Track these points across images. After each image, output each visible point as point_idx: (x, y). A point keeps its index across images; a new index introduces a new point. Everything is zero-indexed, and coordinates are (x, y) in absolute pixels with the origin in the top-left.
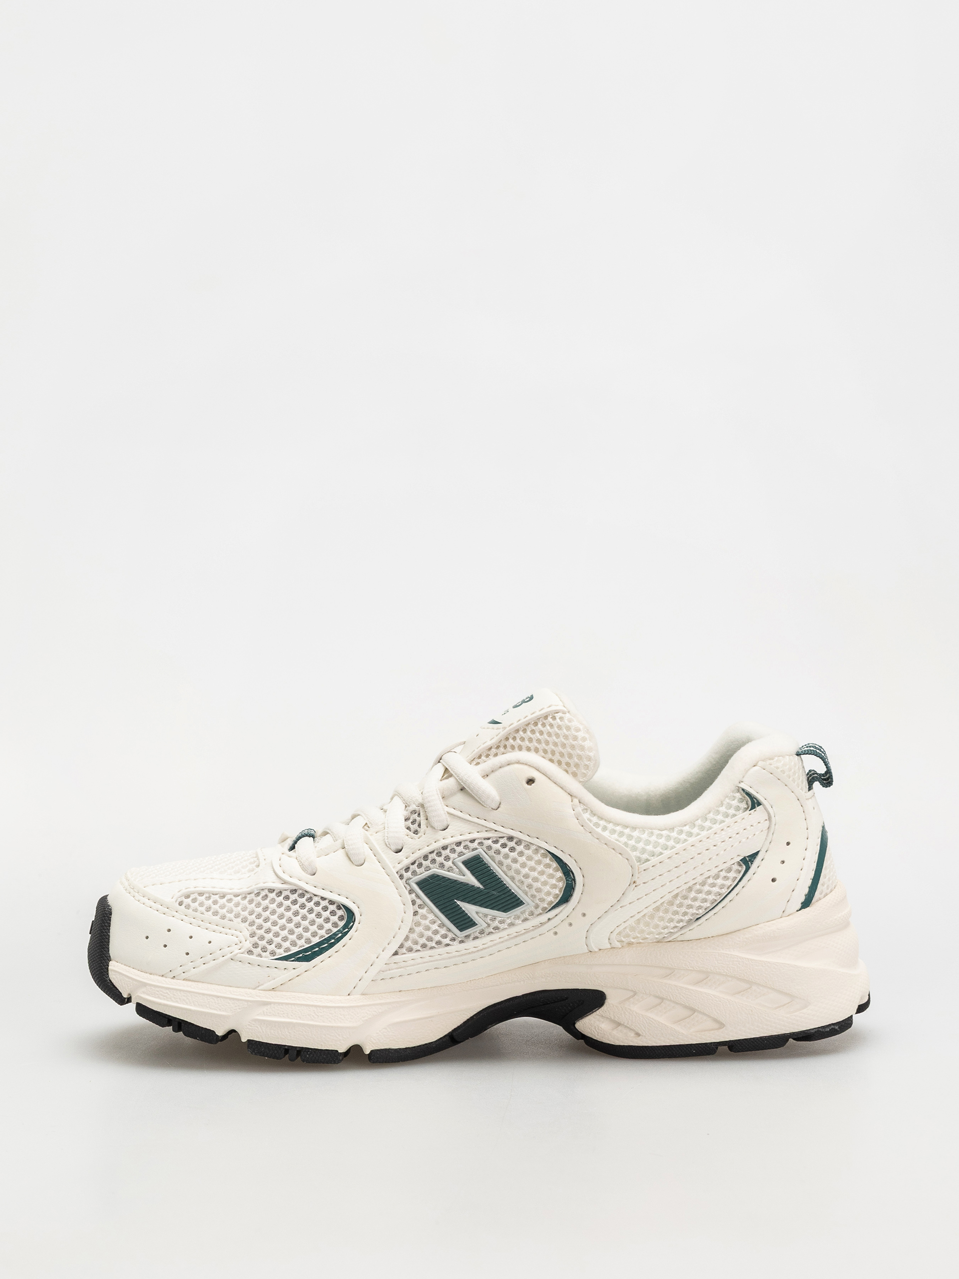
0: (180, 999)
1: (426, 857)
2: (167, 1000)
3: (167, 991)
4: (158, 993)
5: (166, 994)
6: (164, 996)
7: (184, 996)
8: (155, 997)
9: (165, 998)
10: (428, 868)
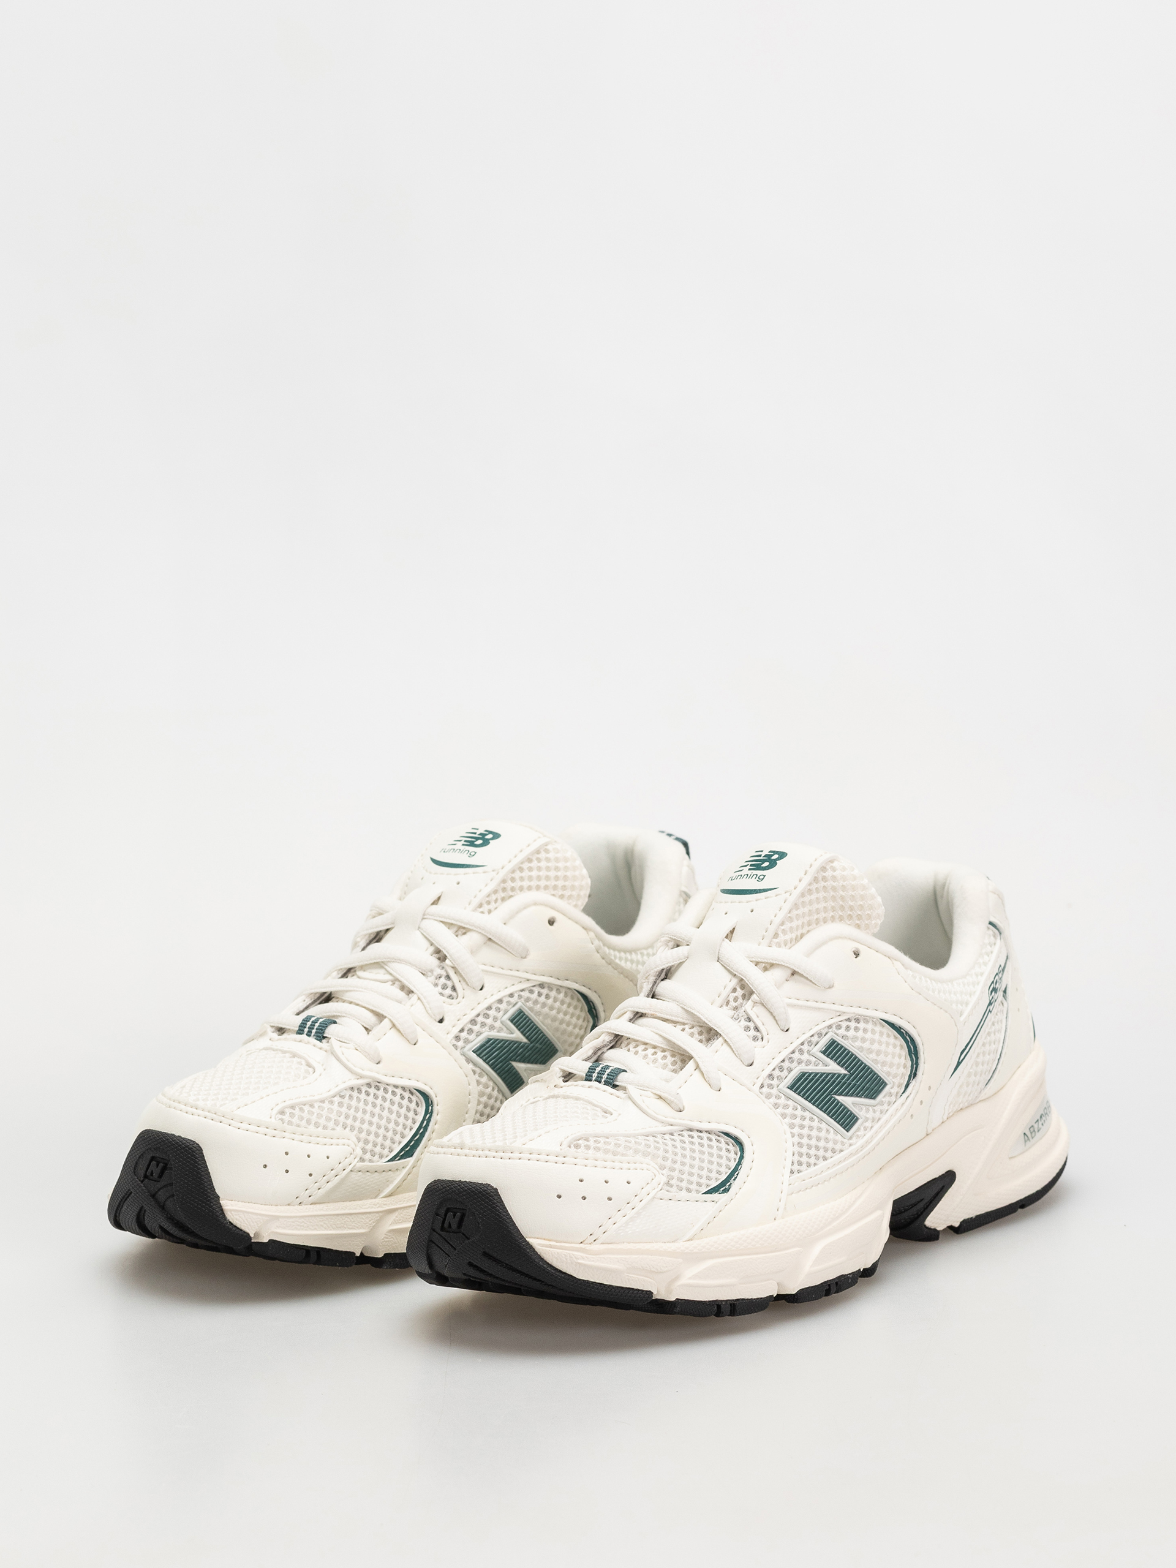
0: (317, 1225)
1: (473, 1022)
2: (306, 1230)
3: (303, 1220)
4: (293, 1224)
5: (303, 1224)
6: (301, 1226)
7: (321, 1221)
8: (292, 1229)
9: (302, 1227)
10: (479, 1034)
